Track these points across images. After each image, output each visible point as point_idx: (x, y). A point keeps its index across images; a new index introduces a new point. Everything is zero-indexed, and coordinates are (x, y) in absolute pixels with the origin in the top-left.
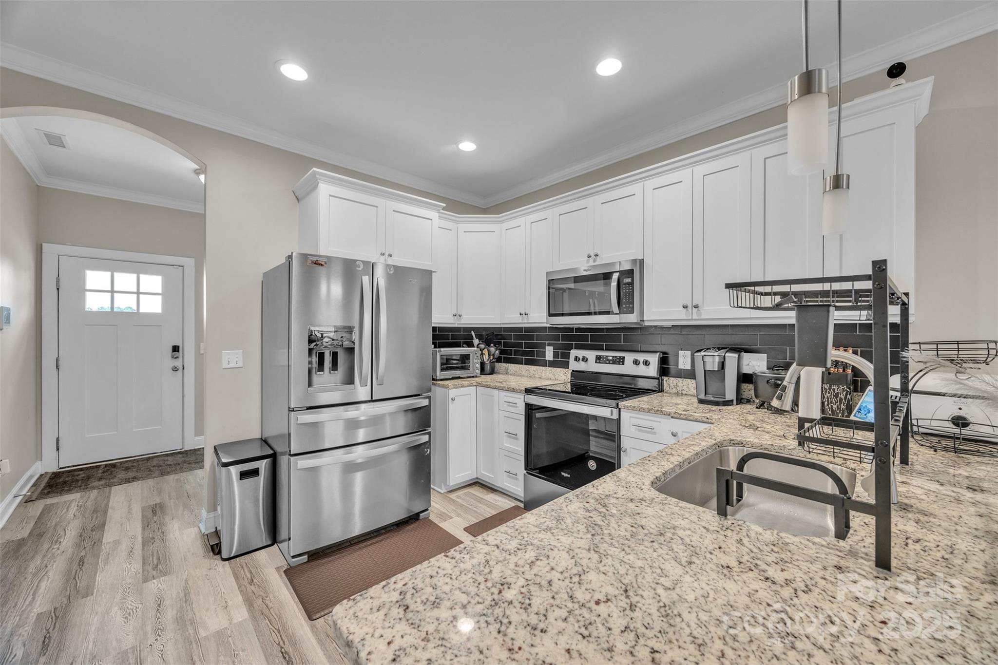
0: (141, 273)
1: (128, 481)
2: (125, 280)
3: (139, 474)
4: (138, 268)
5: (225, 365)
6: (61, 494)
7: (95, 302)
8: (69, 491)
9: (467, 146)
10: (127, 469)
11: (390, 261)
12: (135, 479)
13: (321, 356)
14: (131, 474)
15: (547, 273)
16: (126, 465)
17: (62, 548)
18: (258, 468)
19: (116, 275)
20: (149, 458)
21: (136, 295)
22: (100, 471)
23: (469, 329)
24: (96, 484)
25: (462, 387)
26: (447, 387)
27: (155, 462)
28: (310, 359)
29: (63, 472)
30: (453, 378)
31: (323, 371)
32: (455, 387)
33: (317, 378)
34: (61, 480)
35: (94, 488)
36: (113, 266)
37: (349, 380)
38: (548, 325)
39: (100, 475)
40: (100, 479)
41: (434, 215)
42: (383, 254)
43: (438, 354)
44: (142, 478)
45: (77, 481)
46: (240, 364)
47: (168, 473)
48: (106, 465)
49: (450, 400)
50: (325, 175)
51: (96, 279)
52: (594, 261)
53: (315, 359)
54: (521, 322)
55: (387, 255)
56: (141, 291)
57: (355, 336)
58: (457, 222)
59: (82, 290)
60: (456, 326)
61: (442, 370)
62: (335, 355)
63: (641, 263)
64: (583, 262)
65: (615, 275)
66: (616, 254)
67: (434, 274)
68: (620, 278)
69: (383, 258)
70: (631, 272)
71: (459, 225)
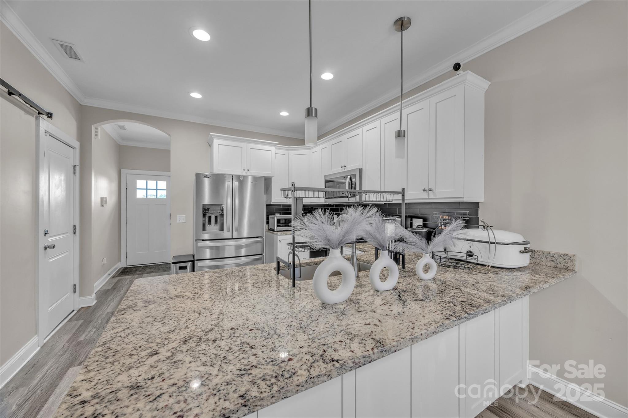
0: (158, 180)
1: (150, 273)
2: (152, 184)
3: (154, 270)
4: (157, 178)
5: (178, 222)
6: (125, 276)
7: (140, 194)
8: (128, 275)
9: (284, 114)
10: (151, 268)
11: (255, 174)
12: (153, 272)
13: (210, 218)
14: (152, 270)
15: (325, 176)
16: (151, 267)
17: (120, 294)
18: (186, 266)
19: (149, 181)
20: (161, 264)
21: (156, 191)
22: (141, 268)
24: (138, 273)
25: (285, 235)
26: (277, 234)
27: (162, 266)
28: (204, 219)
29: (128, 268)
30: (284, 231)
31: (210, 224)
32: (281, 235)
33: (208, 227)
34: (127, 270)
35: (137, 274)
36: (147, 178)
37: (222, 229)
38: (326, 204)
39: (140, 270)
40: (140, 271)
41: (272, 148)
42: (244, 170)
43: (276, 218)
44: (155, 272)
45: (132, 271)
46: (184, 221)
47: (165, 271)
48: (144, 266)
49: (279, 241)
50: (217, 136)
51: (141, 183)
52: (344, 170)
53: (207, 219)
54: (317, 202)
55: (246, 170)
56: (158, 188)
58: (288, 150)
59: (135, 189)
60: (288, 204)
61: (278, 226)
62: (216, 217)
63: (361, 171)
64: (340, 170)
65: (349, 177)
66: (352, 166)
67: (273, 178)
68: (351, 179)
69: (245, 172)
70: (355, 175)
71: (290, 152)
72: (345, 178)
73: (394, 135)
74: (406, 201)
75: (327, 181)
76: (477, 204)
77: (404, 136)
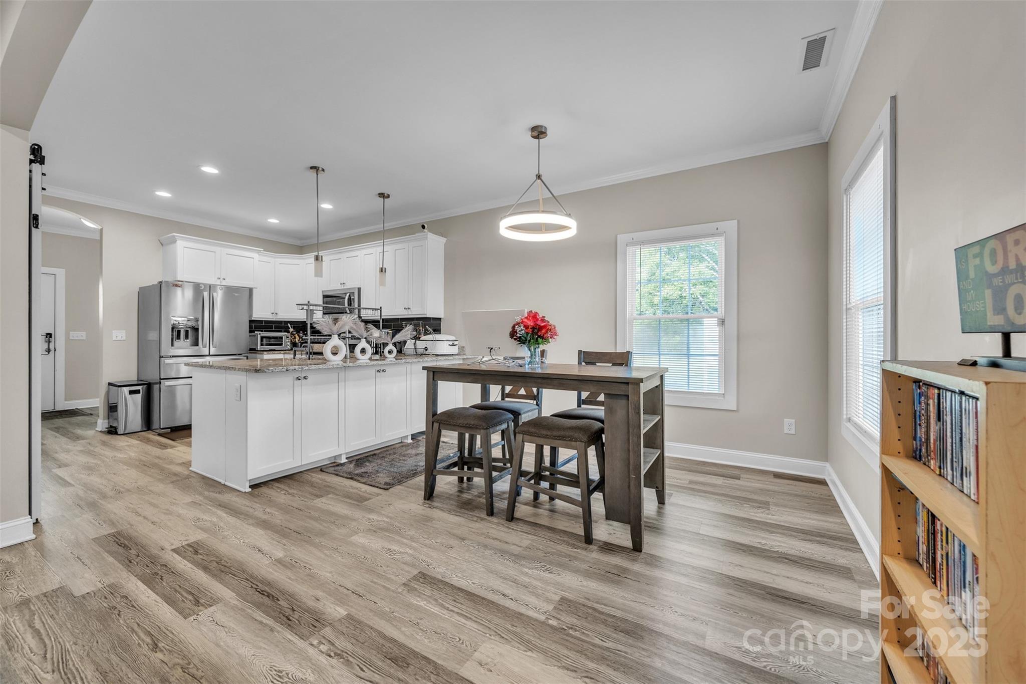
5: (114, 338)
9: (273, 220)
11: (224, 283)
13: (179, 332)
15: (323, 291)
18: (139, 389)
23: (286, 322)
28: (172, 335)
30: (270, 350)
31: (180, 339)
33: (176, 343)
37: (196, 343)
41: (255, 255)
42: (219, 279)
46: (124, 338)
50: (179, 236)
52: (344, 287)
53: (175, 334)
55: (222, 278)
57: (200, 323)
58: (275, 258)
60: (274, 320)
61: (262, 345)
62: (187, 332)
63: (359, 290)
64: (339, 287)
65: (348, 294)
66: (351, 284)
67: (254, 289)
68: (350, 296)
69: (219, 281)
70: (353, 293)
71: (276, 259)
72: (346, 294)
73: (378, 270)
74: (383, 317)
75: (325, 297)
76: (440, 319)
77: (385, 272)
